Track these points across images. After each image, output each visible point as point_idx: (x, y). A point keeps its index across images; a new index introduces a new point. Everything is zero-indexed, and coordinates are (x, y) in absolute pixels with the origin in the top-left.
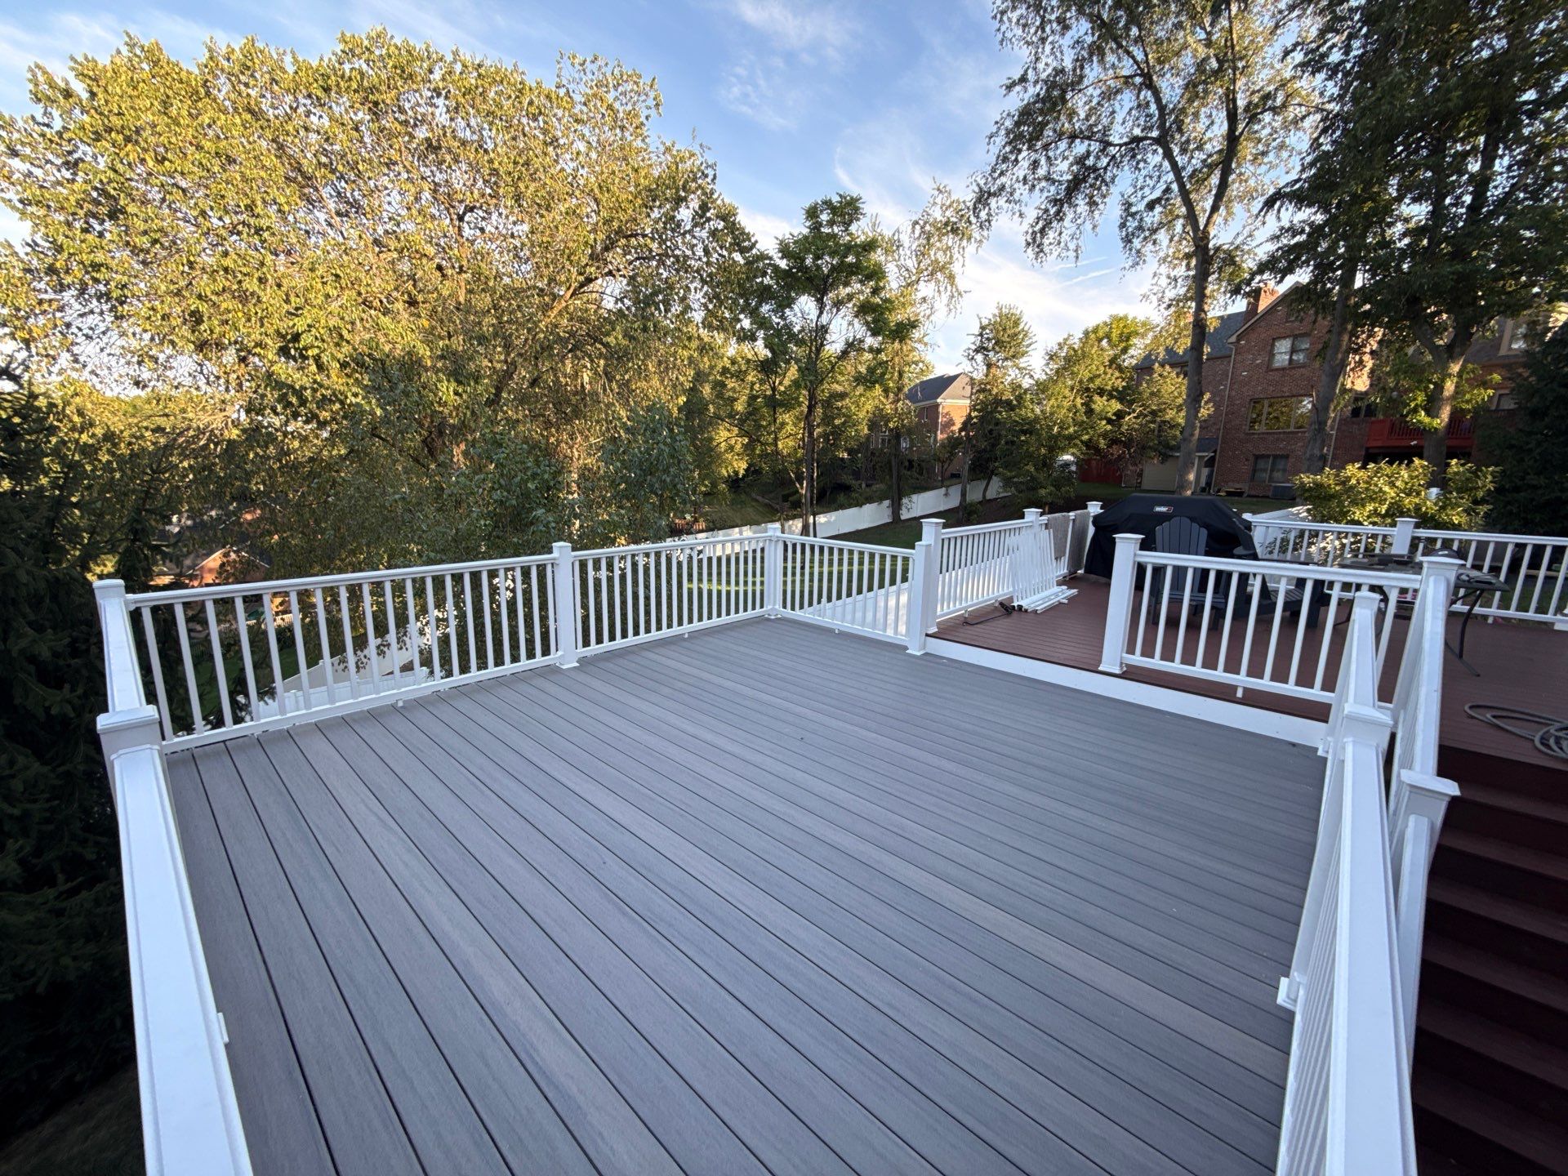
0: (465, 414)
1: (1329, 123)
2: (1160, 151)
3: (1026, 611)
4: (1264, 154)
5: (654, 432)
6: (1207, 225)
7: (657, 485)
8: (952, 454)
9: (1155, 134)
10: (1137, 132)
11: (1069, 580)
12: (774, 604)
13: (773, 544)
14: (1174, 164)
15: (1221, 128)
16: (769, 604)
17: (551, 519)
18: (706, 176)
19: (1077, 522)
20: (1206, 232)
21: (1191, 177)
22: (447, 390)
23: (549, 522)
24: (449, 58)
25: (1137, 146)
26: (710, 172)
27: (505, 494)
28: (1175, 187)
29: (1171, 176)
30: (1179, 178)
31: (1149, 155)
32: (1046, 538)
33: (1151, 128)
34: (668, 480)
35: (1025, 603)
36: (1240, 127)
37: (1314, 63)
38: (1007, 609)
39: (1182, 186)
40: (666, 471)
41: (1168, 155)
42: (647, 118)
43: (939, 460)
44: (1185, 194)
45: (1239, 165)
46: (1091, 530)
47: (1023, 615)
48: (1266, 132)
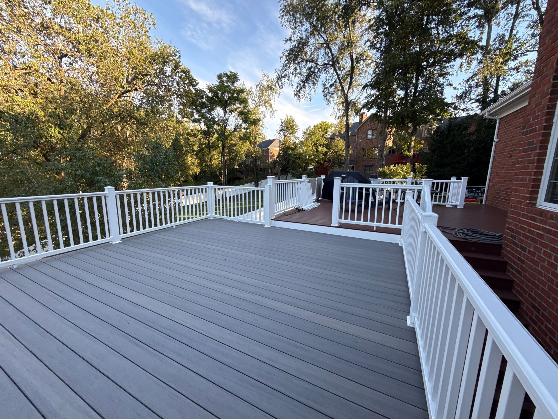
0: (65, 143)
1: (378, 66)
2: (333, 69)
3: (305, 210)
4: (361, 73)
5: (157, 148)
6: (347, 93)
7: (159, 170)
8: (275, 166)
9: (331, 63)
10: (326, 62)
11: (317, 201)
12: (212, 213)
13: (210, 189)
14: (337, 73)
15: (349, 64)
16: (209, 214)
17: (107, 180)
18: (176, 55)
19: (318, 181)
20: (347, 96)
21: (342, 78)
22: (54, 132)
23: (106, 182)
25: (326, 66)
26: (178, 54)
27: (84, 172)
28: (338, 80)
29: (336, 77)
30: (339, 78)
31: (330, 70)
32: (309, 186)
33: (330, 61)
34: (165, 168)
35: (304, 208)
36: (354, 64)
37: (373, 46)
38: (298, 210)
39: (340, 80)
40: (164, 164)
41: (335, 70)
42: (149, 28)
43: (270, 168)
44: (341, 83)
45: (355, 76)
46: (323, 184)
47: (304, 212)
48: (361, 67)
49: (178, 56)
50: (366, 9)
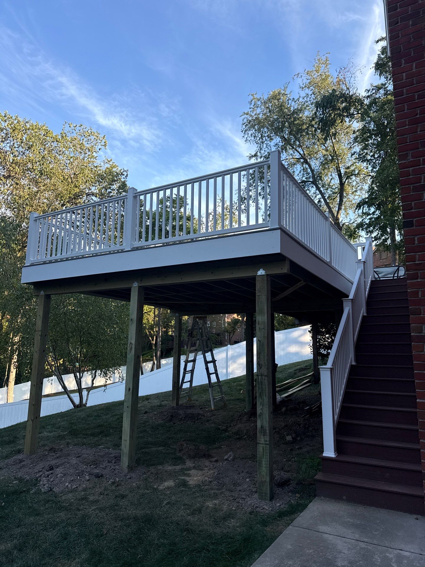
1: (374, 180)
2: (314, 187)
4: (356, 191)
6: (337, 215)
9: (311, 180)
10: (304, 179)
14: (320, 192)
15: (336, 180)
18: (123, 175)
20: (337, 219)
21: (328, 197)
24: (14, 118)
25: (305, 184)
26: (125, 173)
28: (322, 200)
29: (319, 196)
30: (323, 197)
31: (310, 188)
33: (310, 178)
36: (344, 180)
39: (325, 200)
41: (318, 188)
42: (100, 149)
44: (327, 204)
45: (347, 195)
48: (354, 183)
49: (125, 175)
50: (350, 121)
